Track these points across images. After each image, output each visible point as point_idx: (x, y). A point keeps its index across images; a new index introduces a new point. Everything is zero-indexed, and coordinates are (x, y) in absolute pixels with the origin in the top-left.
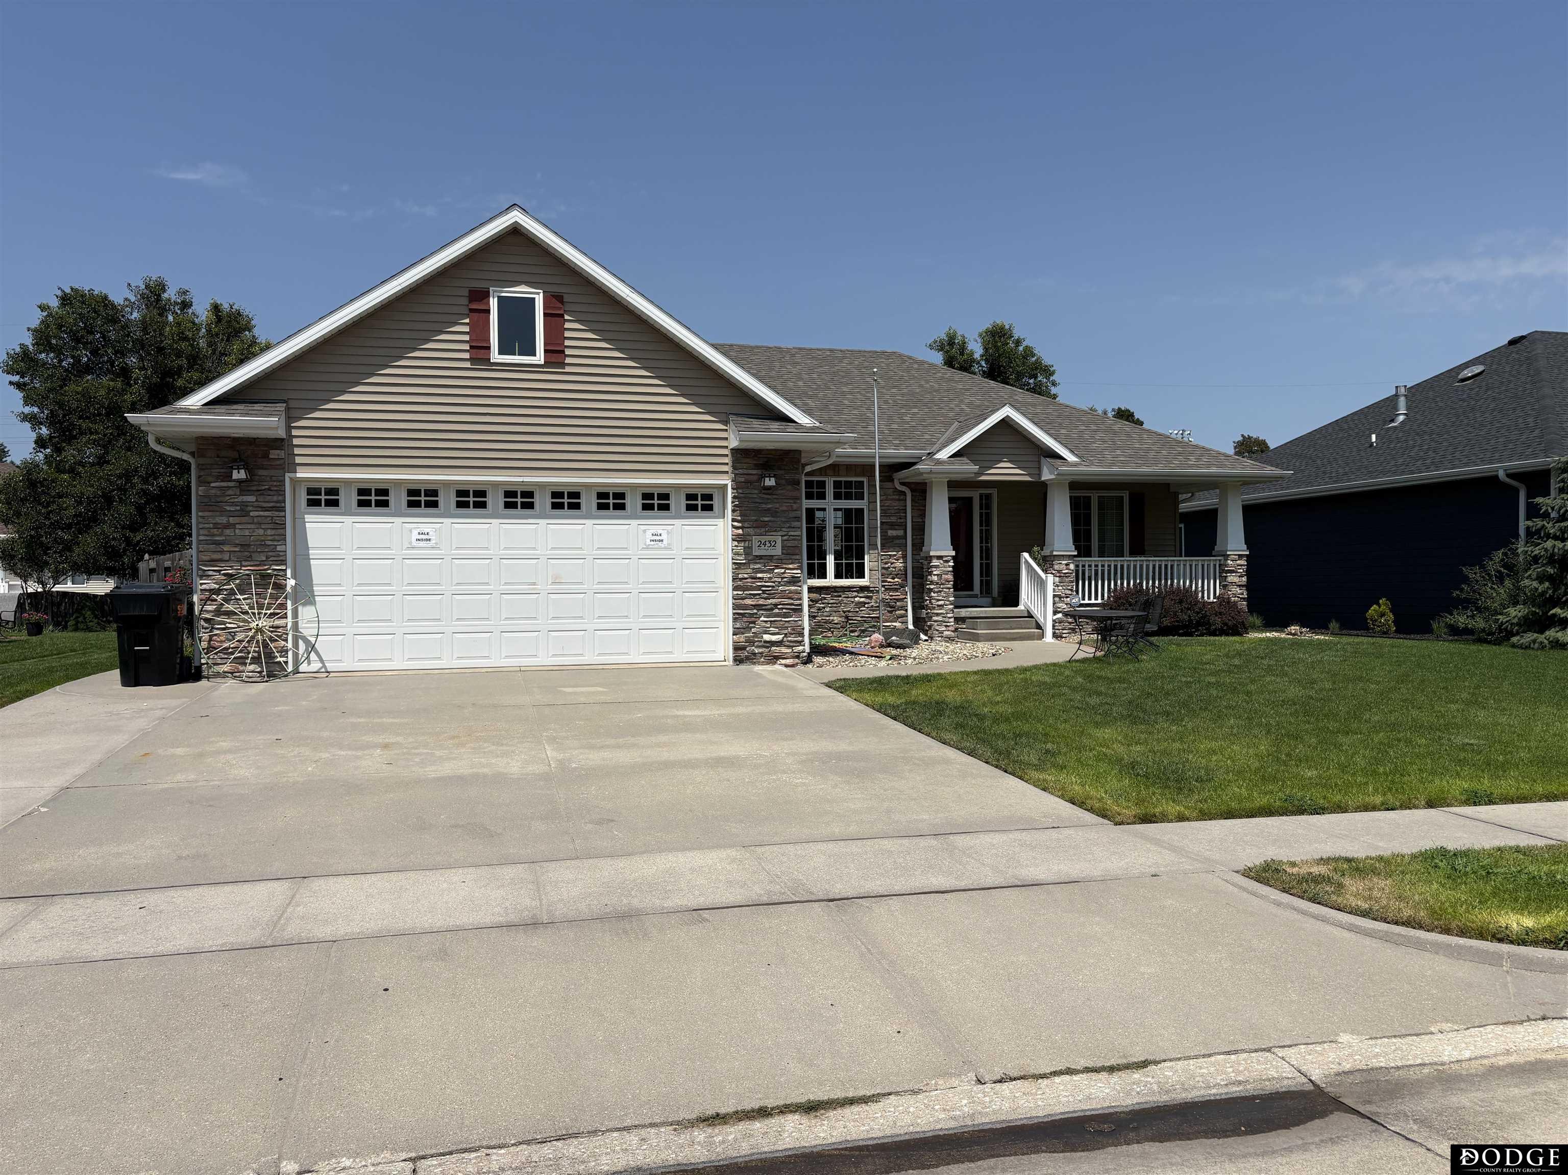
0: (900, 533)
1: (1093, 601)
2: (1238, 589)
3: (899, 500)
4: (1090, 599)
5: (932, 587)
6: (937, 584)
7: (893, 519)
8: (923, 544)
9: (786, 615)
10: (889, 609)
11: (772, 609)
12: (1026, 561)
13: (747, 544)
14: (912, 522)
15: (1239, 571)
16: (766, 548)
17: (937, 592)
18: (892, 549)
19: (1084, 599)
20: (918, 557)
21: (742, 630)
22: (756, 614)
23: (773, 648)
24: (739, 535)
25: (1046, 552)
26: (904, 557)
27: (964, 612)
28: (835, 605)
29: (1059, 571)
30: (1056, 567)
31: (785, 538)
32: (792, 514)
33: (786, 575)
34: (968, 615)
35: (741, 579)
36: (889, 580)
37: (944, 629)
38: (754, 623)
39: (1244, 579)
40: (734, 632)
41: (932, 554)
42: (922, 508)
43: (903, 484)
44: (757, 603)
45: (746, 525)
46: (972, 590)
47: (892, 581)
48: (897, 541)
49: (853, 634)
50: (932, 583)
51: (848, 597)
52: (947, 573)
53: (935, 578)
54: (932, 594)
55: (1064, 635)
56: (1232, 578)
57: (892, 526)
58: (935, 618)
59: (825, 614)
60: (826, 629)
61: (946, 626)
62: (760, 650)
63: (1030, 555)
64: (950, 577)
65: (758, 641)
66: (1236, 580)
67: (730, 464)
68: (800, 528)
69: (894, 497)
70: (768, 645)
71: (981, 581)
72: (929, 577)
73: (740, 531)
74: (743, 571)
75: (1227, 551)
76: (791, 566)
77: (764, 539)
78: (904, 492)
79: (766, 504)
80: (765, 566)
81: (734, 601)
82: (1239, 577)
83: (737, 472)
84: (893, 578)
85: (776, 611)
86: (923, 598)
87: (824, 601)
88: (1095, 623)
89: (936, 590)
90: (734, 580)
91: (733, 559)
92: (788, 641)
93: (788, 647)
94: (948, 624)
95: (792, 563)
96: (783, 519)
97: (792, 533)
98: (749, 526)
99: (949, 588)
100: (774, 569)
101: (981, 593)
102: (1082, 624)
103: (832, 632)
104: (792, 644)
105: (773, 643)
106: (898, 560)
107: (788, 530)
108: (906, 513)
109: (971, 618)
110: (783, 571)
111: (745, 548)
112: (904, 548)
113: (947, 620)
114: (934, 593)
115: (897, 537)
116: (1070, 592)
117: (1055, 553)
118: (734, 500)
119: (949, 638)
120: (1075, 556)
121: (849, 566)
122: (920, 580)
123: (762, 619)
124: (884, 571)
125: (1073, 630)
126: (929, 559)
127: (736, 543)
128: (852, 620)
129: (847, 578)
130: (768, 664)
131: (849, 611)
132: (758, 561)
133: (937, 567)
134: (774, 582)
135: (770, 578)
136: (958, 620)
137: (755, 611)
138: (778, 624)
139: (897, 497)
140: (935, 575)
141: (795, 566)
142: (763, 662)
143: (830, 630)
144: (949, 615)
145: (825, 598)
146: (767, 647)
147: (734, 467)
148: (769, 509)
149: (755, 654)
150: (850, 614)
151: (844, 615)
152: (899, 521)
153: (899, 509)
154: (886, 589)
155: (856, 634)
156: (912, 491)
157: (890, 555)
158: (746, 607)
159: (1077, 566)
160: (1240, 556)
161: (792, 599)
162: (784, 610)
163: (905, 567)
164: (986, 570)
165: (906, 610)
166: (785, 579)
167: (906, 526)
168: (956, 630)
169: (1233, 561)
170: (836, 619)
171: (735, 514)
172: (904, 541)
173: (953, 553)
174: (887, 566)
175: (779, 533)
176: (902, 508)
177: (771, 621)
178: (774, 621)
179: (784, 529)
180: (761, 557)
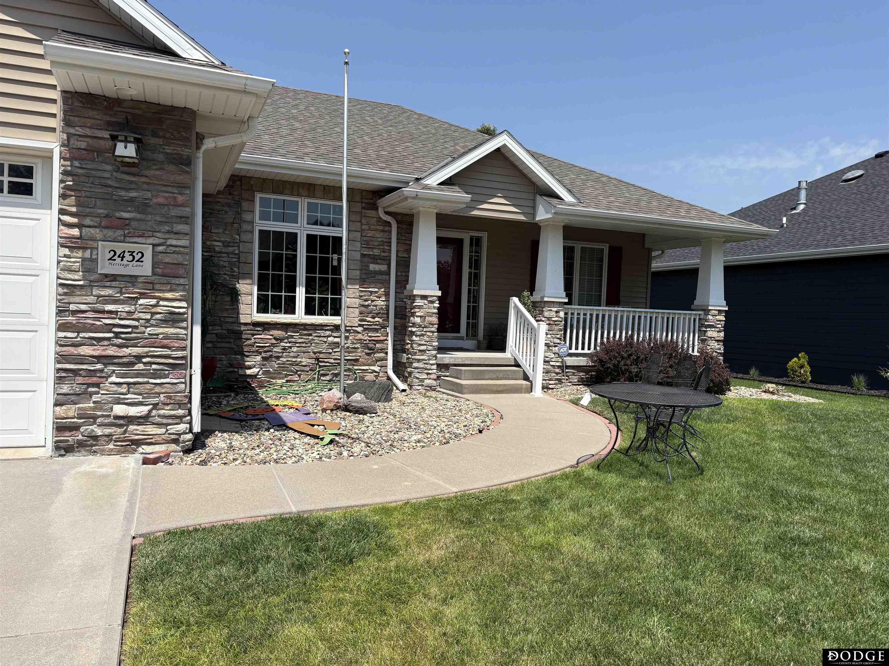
0: (383, 268)
1: (580, 351)
2: (716, 344)
3: (383, 231)
4: (577, 348)
5: (414, 329)
6: (420, 326)
7: (376, 252)
8: (407, 281)
9: (155, 375)
10: (367, 351)
11: (133, 364)
12: (516, 306)
13: (87, 254)
14: (397, 256)
15: (718, 326)
16: (125, 262)
17: (419, 336)
18: (373, 286)
19: (571, 349)
20: (401, 296)
21: (73, 398)
22: (102, 371)
23: (131, 428)
24: (73, 237)
25: (536, 297)
26: (387, 294)
27: (448, 358)
28: (304, 345)
29: (549, 319)
30: (546, 314)
31: (161, 248)
32: (175, 212)
33: (158, 309)
34: (452, 361)
35: (75, 313)
36: (368, 319)
37: (425, 376)
38: (97, 385)
39: (722, 334)
40: (56, 400)
41: (415, 292)
42: (408, 242)
43: (387, 213)
44: (104, 353)
45: (87, 221)
46: (458, 332)
47: (372, 320)
48: (380, 277)
49: (324, 378)
50: (414, 325)
51: (320, 337)
52: (431, 315)
53: (418, 320)
54: (414, 338)
55: (551, 386)
56: (711, 333)
57: (375, 259)
58: (415, 365)
59: (292, 354)
60: (292, 371)
61: (428, 374)
62: (107, 431)
63: (520, 300)
64: (435, 319)
65: (103, 416)
66: (715, 334)
67: (60, 115)
68: (191, 235)
69: (378, 227)
70: (122, 422)
71: (468, 323)
72: (412, 318)
73: (75, 232)
74: (77, 299)
75: (708, 306)
76: (169, 295)
77: (119, 247)
78: (389, 223)
79: (127, 190)
80: (122, 293)
81: (59, 349)
82: (718, 332)
83: (72, 131)
84: (373, 318)
85: (141, 366)
86: (404, 341)
87: (290, 340)
88: (581, 374)
89: (419, 333)
90: (60, 312)
91: (58, 278)
92: (159, 416)
93: (159, 425)
94: (430, 372)
95: (171, 291)
96: (158, 218)
97: (174, 242)
98: (92, 223)
99: (433, 332)
100: (137, 299)
101: (467, 336)
102: (569, 374)
103: (299, 376)
104: (165, 421)
105: (130, 420)
106: (379, 297)
107: (167, 236)
108: (390, 246)
109: (455, 365)
110: (153, 302)
111: (84, 260)
112: (387, 286)
113: (428, 367)
114: (416, 336)
115: (381, 273)
116: (558, 341)
117: (546, 299)
118: (65, 178)
119: (431, 387)
120: (566, 303)
121: (323, 302)
122: (402, 321)
123: (114, 379)
124: (363, 309)
125: (560, 381)
126: (412, 298)
127: (67, 251)
128: (324, 362)
129: (320, 314)
130: (119, 453)
131: (320, 353)
132: (108, 284)
133: (420, 307)
134: (137, 320)
135: (129, 312)
136: (441, 367)
137: (99, 366)
138: (141, 388)
139: (381, 228)
140: (417, 316)
141: (177, 295)
142: (112, 450)
143: (296, 373)
144: (431, 362)
145: (292, 337)
146: (120, 426)
147: (67, 122)
148: (132, 200)
149: (95, 438)
150: (321, 356)
151: (314, 356)
152: (382, 254)
153: (382, 241)
154: (365, 329)
155: (328, 378)
156: (398, 222)
157: (371, 292)
158: (81, 360)
159: (566, 314)
160: (720, 311)
161: (169, 348)
162: (154, 366)
163: (388, 306)
164: (473, 313)
165: (386, 353)
166: (158, 316)
167: (390, 260)
168: (439, 377)
169: (713, 316)
170: (305, 361)
171: (67, 201)
172: (387, 277)
173: (439, 293)
174: (366, 303)
175: (151, 240)
176: (386, 240)
177: (128, 384)
178: (135, 384)
179: (158, 235)
180: (114, 278)
